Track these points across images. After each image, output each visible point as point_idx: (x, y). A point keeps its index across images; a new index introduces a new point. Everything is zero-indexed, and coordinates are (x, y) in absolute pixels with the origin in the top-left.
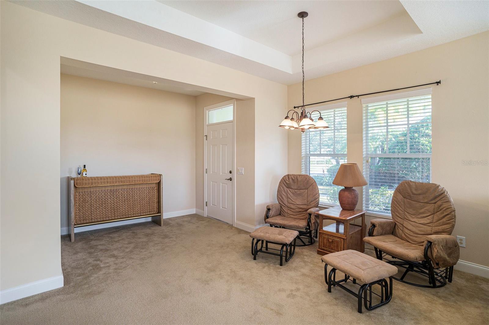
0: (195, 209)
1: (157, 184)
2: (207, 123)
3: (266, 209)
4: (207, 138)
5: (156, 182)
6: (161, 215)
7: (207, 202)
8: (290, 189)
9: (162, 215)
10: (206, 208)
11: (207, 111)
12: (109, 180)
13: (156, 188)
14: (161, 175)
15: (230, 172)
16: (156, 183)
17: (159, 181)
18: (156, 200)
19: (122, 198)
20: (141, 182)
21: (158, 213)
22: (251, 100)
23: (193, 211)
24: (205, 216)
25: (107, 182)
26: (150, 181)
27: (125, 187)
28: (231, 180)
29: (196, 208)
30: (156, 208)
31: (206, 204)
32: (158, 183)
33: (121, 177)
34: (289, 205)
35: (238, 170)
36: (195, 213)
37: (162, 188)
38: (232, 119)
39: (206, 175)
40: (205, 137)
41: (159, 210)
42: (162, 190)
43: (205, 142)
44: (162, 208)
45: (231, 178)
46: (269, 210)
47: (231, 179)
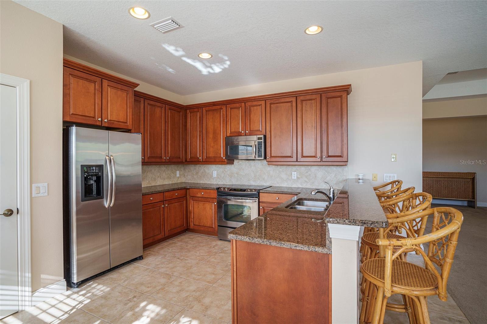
1: (472, 179)
9: (476, 201)
12: (435, 174)
13: (470, 182)
14: (475, 173)
16: (471, 178)
18: (471, 190)
19: (444, 186)
20: (458, 177)
21: (473, 199)
25: (434, 175)
26: (465, 177)
27: (446, 179)
30: (471, 196)
32: (473, 178)
33: (443, 173)
42: (476, 183)
44: (476, 196)
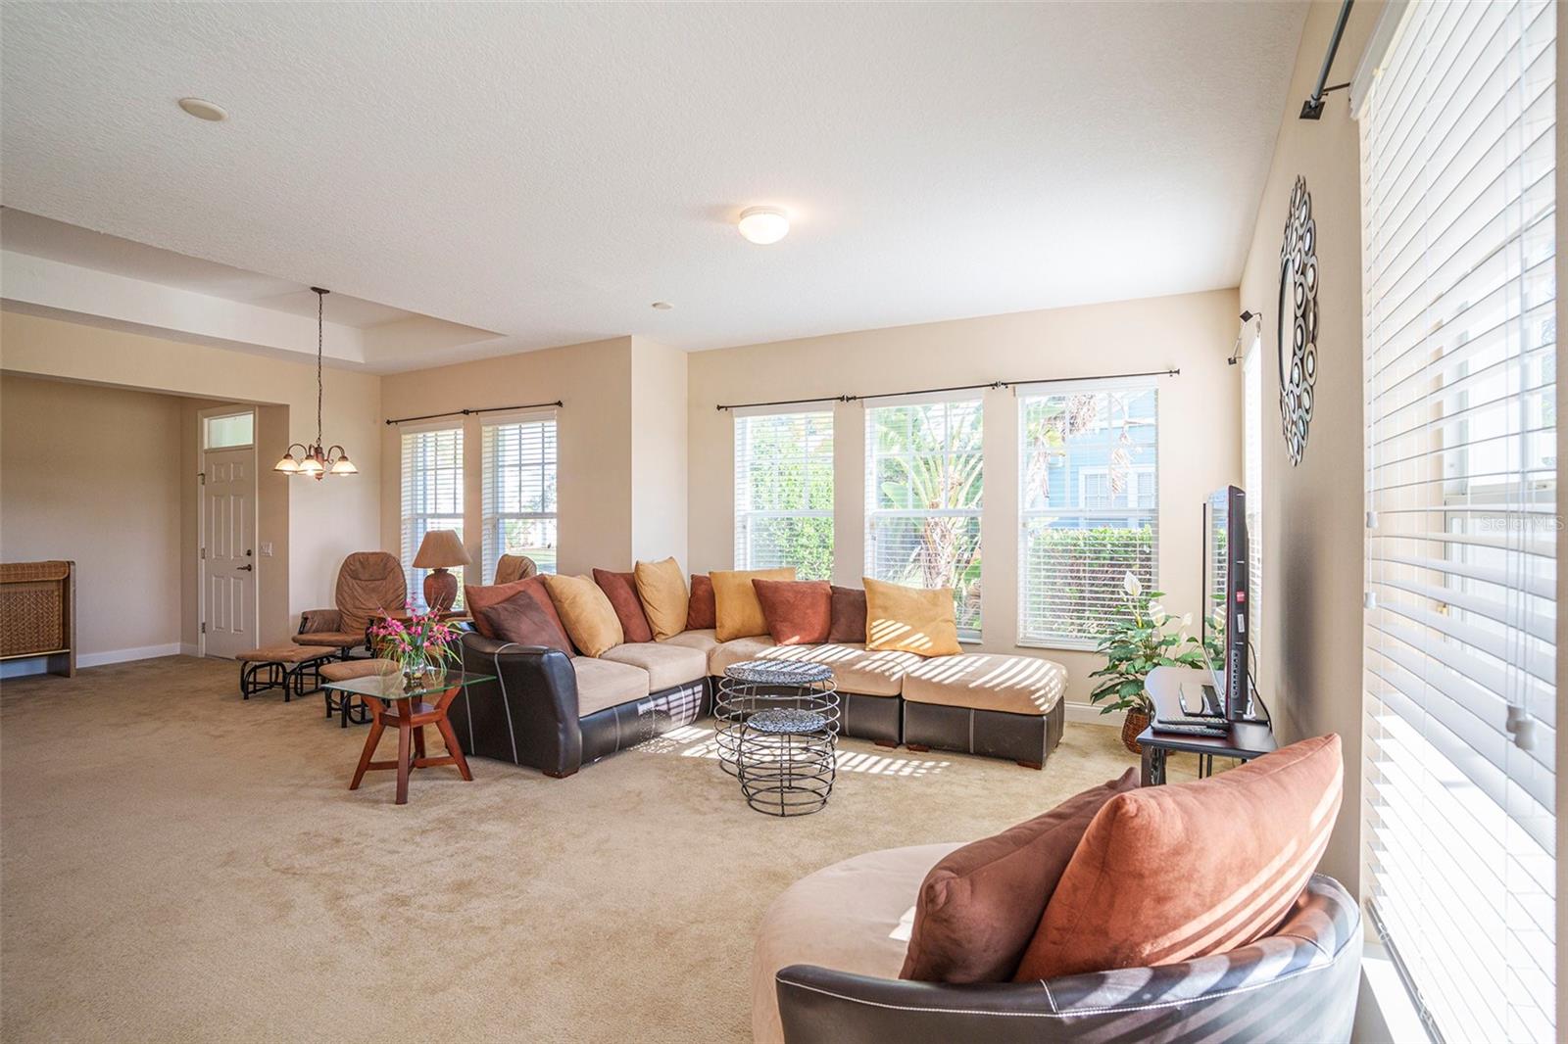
0: (179, 644)
1: (62, 584)
2: (206, 447)
3: (300, 621)
4: (203, 480)
5: (57, 578)
6: (69, 653)
7: (204, 624)
8: (359, 582)
9: (72, 654)
10: (203, 637)
11: (206, 420)
13: (56, 593)
14: (73, 562)
15: (249, 554)
16: (58, 581)
17: (66, 575)
18: (57, 620)
21: (63, 648)
22: (282, 410)
23: (175, 648)
24: (200, 656)
26: (38, 577)
28: (250, 570)
29: (183, 640)
30: (59, 637)
31: (203, 628)
32: (64, 580)
34: (355, 611)
35: (261, 548)
36: (178, 653)
37: (75, 591)
38: (251, 443)
39: (202, 563)
40: (200, 478)
41: (66, 641)
42: (75, 595)
43: (202, 489)
44: (75, 637)
45: (249, 566)
46: (305, 619)
47: (249, 568)
